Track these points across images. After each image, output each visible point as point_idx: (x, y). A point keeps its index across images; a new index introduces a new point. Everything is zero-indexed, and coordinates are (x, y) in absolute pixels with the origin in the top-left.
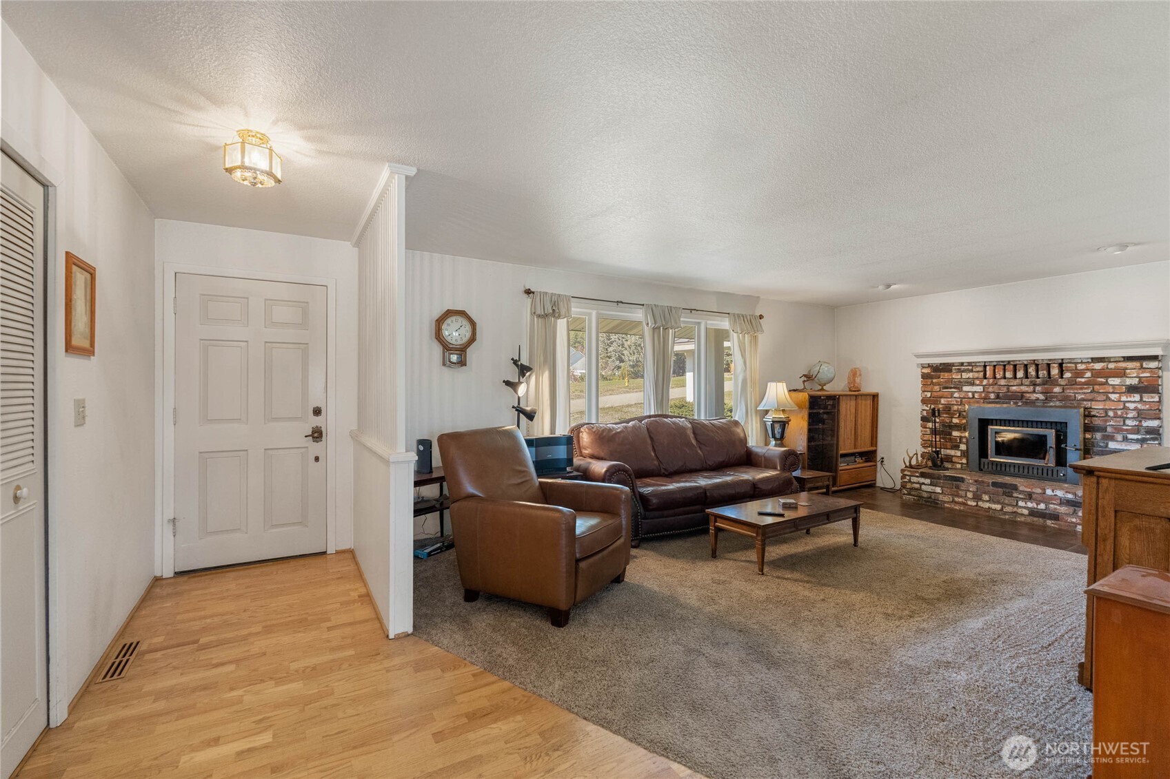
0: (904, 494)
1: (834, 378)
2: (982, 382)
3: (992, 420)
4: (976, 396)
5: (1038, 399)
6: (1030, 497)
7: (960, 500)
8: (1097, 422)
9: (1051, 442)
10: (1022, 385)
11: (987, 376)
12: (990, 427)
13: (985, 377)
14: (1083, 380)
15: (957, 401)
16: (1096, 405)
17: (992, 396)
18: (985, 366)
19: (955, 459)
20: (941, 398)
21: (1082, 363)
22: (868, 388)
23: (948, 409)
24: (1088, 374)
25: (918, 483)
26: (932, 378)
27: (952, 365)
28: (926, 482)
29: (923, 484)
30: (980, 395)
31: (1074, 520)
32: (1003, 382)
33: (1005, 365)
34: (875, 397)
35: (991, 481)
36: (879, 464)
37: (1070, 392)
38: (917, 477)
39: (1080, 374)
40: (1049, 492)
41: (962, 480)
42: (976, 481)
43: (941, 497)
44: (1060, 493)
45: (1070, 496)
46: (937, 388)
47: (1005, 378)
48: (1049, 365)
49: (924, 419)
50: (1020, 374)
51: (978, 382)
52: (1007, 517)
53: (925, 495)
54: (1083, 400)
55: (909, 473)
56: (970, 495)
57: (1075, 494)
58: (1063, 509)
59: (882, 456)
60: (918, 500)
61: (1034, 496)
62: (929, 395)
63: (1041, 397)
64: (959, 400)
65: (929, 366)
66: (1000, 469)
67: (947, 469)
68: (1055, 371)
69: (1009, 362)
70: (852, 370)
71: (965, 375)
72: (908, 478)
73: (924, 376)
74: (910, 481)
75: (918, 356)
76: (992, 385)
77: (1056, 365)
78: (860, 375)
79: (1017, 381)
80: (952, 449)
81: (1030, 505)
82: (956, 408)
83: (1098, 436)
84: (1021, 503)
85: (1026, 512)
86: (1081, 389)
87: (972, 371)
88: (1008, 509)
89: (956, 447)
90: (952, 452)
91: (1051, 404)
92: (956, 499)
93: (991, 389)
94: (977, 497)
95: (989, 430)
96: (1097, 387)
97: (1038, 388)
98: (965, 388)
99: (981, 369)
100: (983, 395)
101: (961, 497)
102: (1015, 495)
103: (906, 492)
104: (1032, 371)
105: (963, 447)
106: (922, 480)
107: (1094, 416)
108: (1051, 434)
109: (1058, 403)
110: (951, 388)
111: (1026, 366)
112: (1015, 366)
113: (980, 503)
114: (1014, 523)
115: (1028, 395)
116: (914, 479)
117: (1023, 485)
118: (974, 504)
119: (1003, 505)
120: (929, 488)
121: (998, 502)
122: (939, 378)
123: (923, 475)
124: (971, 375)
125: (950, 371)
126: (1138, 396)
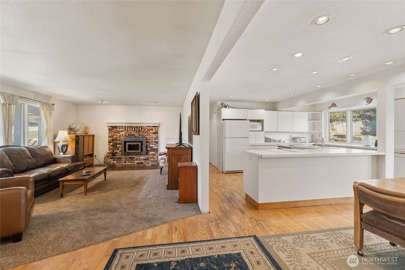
0: (105, 165)
1: (79, 130)
2: (125, 131)
3: (127, 141)
4: (123, 135)
5: (137, 136)
6: (137, 160)
7: (121, 164)
8: (148, 140)
9: (140, 146)
10: (134, 132)
11: (126, 130)
12: (127, 143)
13: (125, 130)
14: (146, 131)
15: (118, 137)
16: (148, 137)
17: (127, 135)
18: (125, 127)
19: (118, 153)
20: (114, 136)
21: (145, 127)
22: (91, 133)
23: (116, 139)
24: (147, 130)
25: (109, 161)
26: (111, 130)
27: (117, 126)
28: (112, 160)
29: (111, 161)
30: (124, 135)
31: (145, 163)
32: (130, 131)
33: (130, 127)
34: (93, 136)
35: (128, 157)
36: (94, 158)
37: (143, 134)
38: (109, 159)
39: (145, 130)
40: (141, 158)
41: (121, 158)
42: (125, 158)
43: (116, 164)
44: (143, 158)
45: (145, 158)
46: (113, 133)
47: (130, 130)
48: (139, 127)
49: (109, 142)
50: (133, 129)
51: (124, 131)
52: (132, 166)
53: (111, 164)
54: (146, 136)
55: (107, 159)
56: (123, 162)
57: (146, 157)
58: (143, 161)
59: (96, 155)
60: (110, 166)
61: (138, 159)
62: (111, 135)
63: (138, 135)
64: (119, 136)
65: (111, 126)
66: (129, 154)
67: (117, 156)
68: (140, 129)
69: (131, 126)
70: (85, 127)
71: (120, 129)
72: (106, 160)
73: (109, 129)
74: (107, 161)
75: (108, 123)
76: (127, 132)
77: (141, 127)
78: (88, 128)
79: (133, 131)
80: (117, 150)
81: (137, 162)
82: (118, 138)
83: (148, 144)
84: (135, 162)
85: (136, 163)
86: (145, 133)
87: (122, 128)
88: (132, 164)
89: (118, 149)
90: (117, 151)
91: (140, 137)
92: (120, 164)
93: (127, 133)
94: (125, 162)
95: (127, 144)
96: (148, 133)
97: (137, 133)
98: (121, 133)
99: (124, 128)
100: (125, 135)
101: (121, 163)
102: (134, 160)
103: (106, 164)
104: (136, 128)
105: (120, 149)
106: (110, 160)
107: (148, 139)
108: (140, 144)
109: (141, 137)
110: (117, 133)
111: (135, 127)
112: (132, 127)
113: (126, 164)
114: (134, 167)
115: (135, 135)
116: (108, 160)
117: (136, 157)
118: (124, 164)
119: (131, 163)
120: (112, 162)
121: (130, 162)
122: (113, 130)
123: (111, 158)
124: (122, 129)
125: (117, 128)
126: (155, 135)
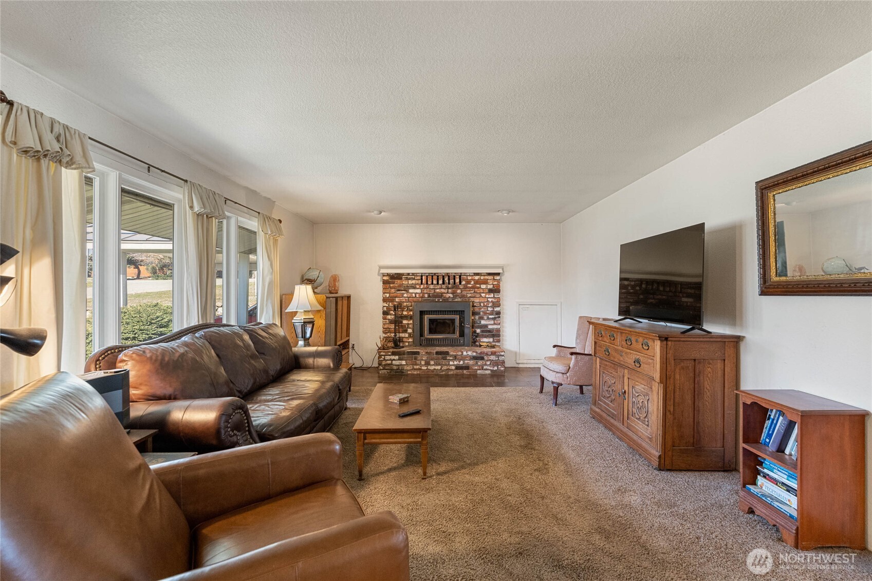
0: (381, 370)
1: (322, 283)
2: (420, 287)
3: (425, 311)
4: (417, 296)
5: (450, 297)
6: (455, 358)
7: (418, 367)
8: (477, 309)
9: (457, 323)
10: (441, 288)
11: (423, 282)
12: (426, 316)
13: (422, 284)
14: (470, 286)
15: (406, 300)
16: (477, 300)
17: (426, 296)
18: (422, 276)
19: (405, 340)
20: (396, 297)
21: (470, 276)
22: (343, 292)
23: (400, 304)
24: (472, 283)
25: (390, 360)
26: (390, 284)
27: (403, 274)
28: (395, 359)
29: (394, 360)
30: (419, 295)
31: (476, 368)
32: (432, 287)
33: (433, 276)
34: (349, 297)
35: (435, 351)
36: (350, 350)
37: (464, 293)
38: (390, 355)
39: (468, 282)
40: (465, 353)
41: (418, 353)
42: (427, 353)
43: (406, 368)
44: (470, 353)
45: (474, 354)
46: (393, 291)
47: (432, 284)
48: (454, 276)
49: (385, 313)
50: (441, 282)
51: (418, 287)
52: (444, 373)
53: (395, 368)
54: (470, 297)
55: (384, 354)
56: (423, 363)
57: (476, 352)
58: (471, 362)
59: (353, 343)
60: (391, 372)
61: (458, 357)
62: (388, 295)
63: (451, 296)
64: (407, 298)
65: (388, 275)
66: (430, 343)
67: (403, 347)
68: (457, 280)
69: (435, 274)
70: (332, 276)
71: (410, 282)
72: (383, 357)
73: (385, 282)
74: (384, 359)
75: (381, 267)
76: (426, 288)
77: (458, 277)
78: (339, 280)
79: (439, 286)
80: (402, 333)
81: (455, 363)
82: (405, 304)
83: (477, 317)
84: (451, 363)
85: (453, 368)
86: (470, 291)
87: (414, 279)
88: (445, 368)
89: (406, 331)
90: (402, 335)
91: (456, 300)
92: (415, 367)
93: (425, 291)
94: (427, 364)
95: (426, 318)
96: (476, 290)
97: (450, 291)
98: (411, 291)
99: (419, 278)
100: (421, 295)
101: (418, 365)
102: (448, 358)
103: (382, 368)
104: (446, 279)
105: (410, 331)
106: (393, 357)
107: (475, 306)
108: (457, 317)
109: (459, 300)
110: (402, 290)
111: (443, 276)
112: (438, 276)
113: (429, 367)
114: (447, 376)
115: (445, 295)
116: (388, 357)
117: (452, 351)
118: (426, 368)
119: (442, 365)
120: (397, 363)
121: (439, 364)
122: (394, 283)
123: (394, 354)
124: (414, 282)
125: (401, 279)
126: (492, 294)
